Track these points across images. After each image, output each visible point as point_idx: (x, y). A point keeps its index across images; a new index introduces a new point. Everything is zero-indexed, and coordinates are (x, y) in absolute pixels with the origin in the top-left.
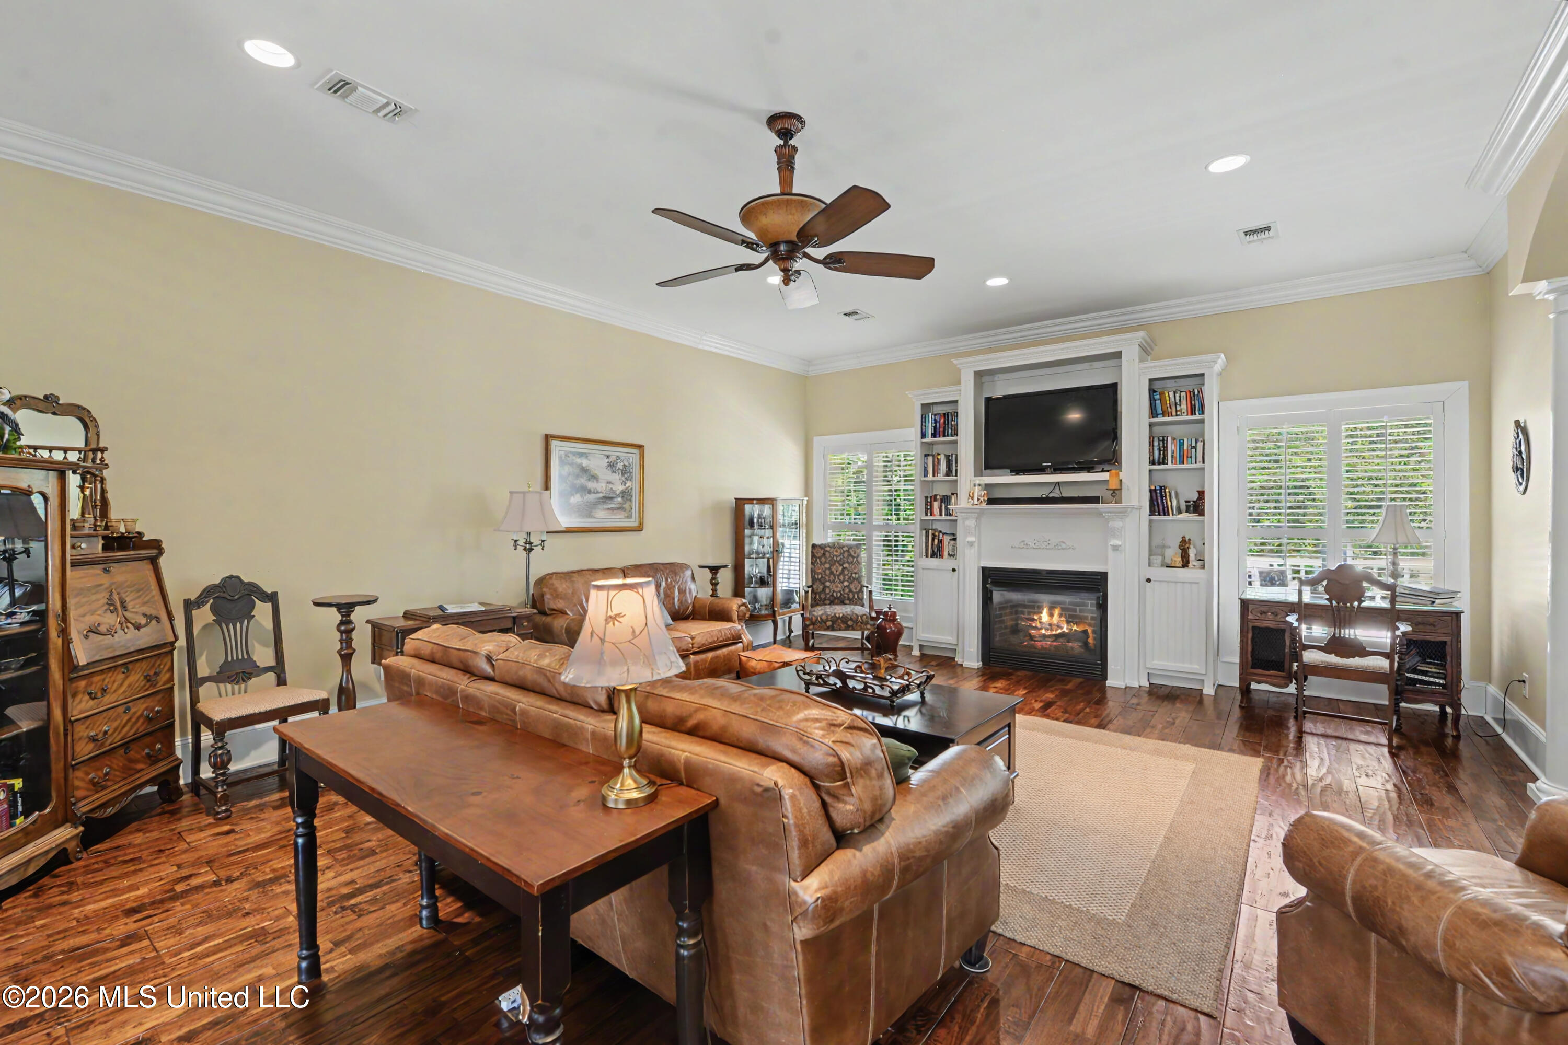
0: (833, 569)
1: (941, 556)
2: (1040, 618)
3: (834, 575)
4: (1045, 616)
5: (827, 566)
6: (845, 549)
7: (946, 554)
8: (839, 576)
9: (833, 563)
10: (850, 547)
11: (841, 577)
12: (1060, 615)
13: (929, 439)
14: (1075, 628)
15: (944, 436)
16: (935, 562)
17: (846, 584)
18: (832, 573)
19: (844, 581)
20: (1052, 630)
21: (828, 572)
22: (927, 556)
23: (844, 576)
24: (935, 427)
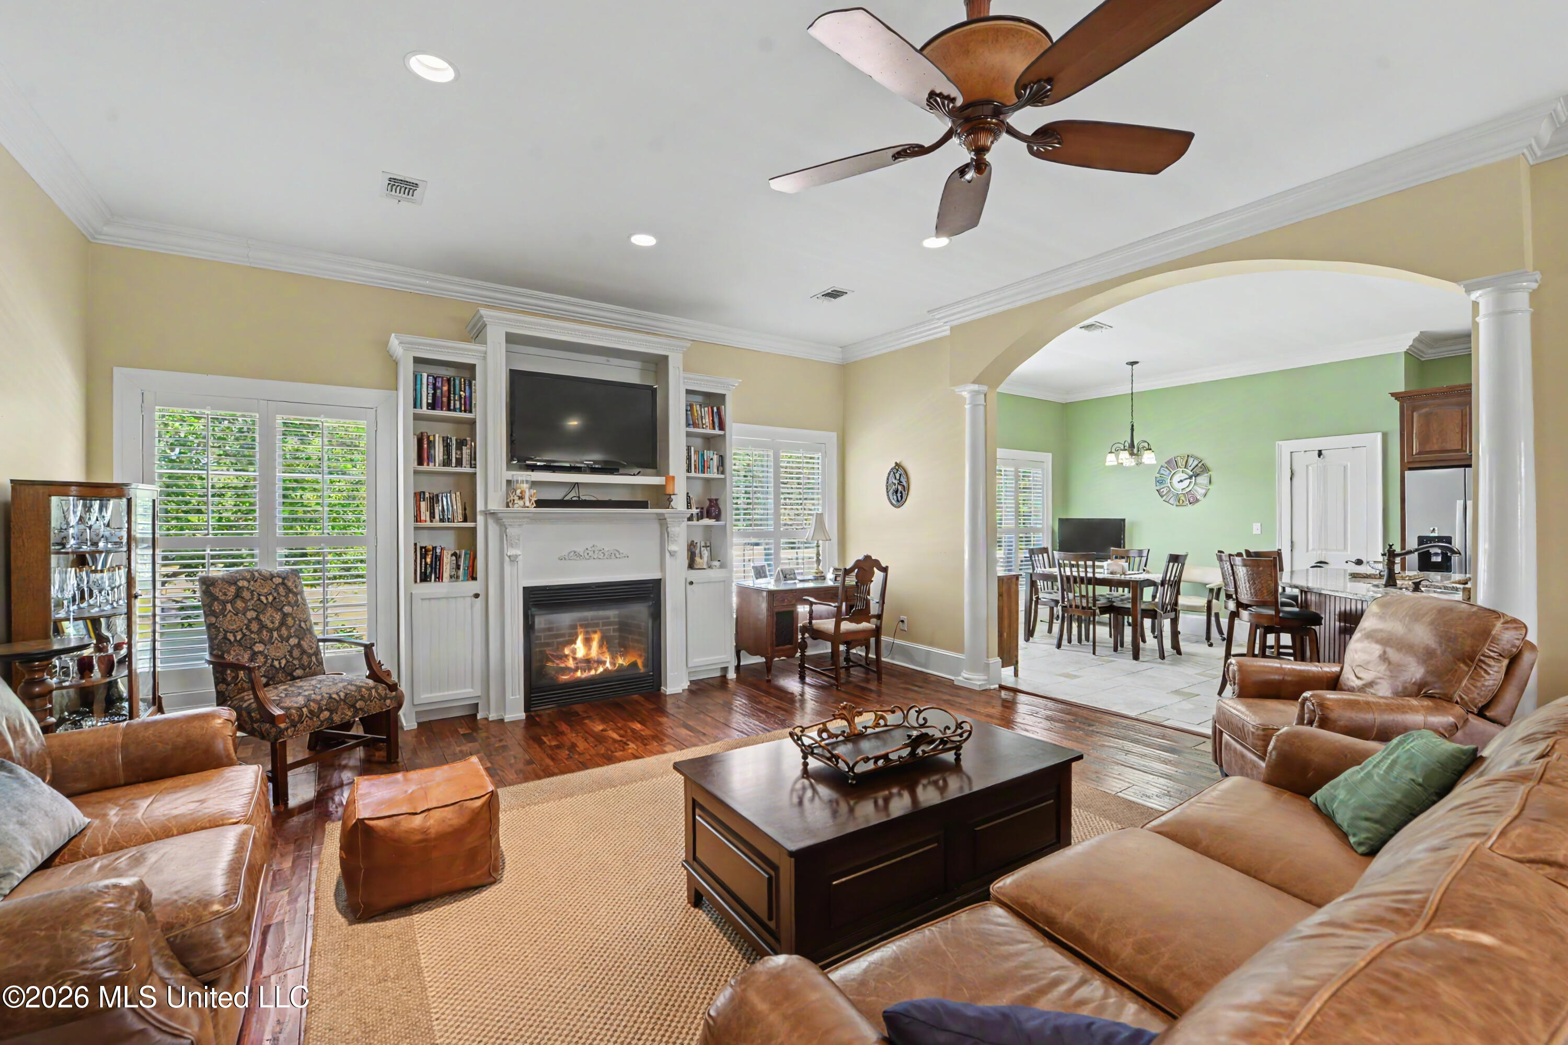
0: (265, 619)
1: (439, 578)
2: (574, 651)
3: (270, 631)
4: (580, 649)
5: (251, 614)
6: (278, 580)
7: (446, 575)
8: (278, 629)
9: (260, 609)
10: (284, 577)
11: (284, 632)
12: (601, 646)
13: (424, 410)
14: (620, 661)
15: (449, 409)
16: (431, 588)
17: (293, 641)
18: (263, 626)
19: (289, 637)
20: (590, 670)
21: (255, 626)
22: (416, 582)
23: (288, 628)
24: (434, 395)
